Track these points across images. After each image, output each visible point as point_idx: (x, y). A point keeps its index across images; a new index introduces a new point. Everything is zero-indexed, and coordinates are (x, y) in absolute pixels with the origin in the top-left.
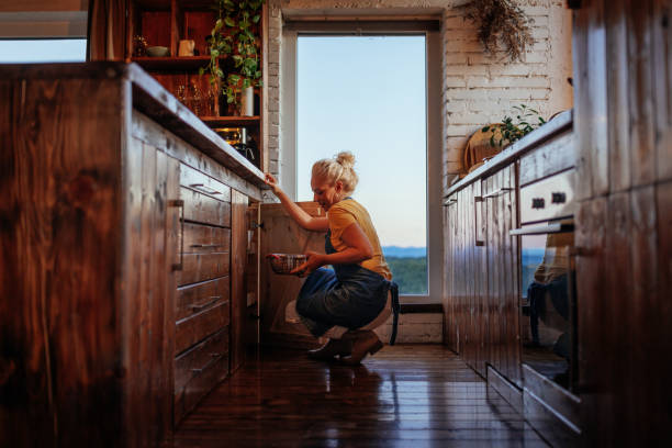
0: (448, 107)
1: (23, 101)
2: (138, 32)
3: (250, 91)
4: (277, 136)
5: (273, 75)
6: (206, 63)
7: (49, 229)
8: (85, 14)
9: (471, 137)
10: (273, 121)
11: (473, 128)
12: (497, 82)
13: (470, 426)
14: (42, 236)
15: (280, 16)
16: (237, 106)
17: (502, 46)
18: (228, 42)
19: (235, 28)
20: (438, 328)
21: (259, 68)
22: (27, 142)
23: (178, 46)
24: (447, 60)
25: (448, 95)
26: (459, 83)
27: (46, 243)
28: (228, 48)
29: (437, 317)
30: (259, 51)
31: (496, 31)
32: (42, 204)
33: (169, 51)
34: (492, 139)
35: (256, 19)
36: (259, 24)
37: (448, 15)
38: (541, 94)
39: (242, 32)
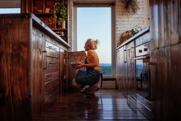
0: (117, 26)
1: (3, 24)
2: (34, 6)
3: (64, 22)
4: (72, 34)
5: (71, 18)
6: (53, 14)
7: (11, 58)
8: (20, 1)
9: (123, 34)
10: (71, 30)
11: (123, 32)
12: (130, 19)
13: (123, 110)
14: (9, 60)
15: (72, 2)
16: (61, 26)
17: (131, 10)
18: (58, 9)
19: (60, 5)
20: (115, 85)
21: (67, 16)
22: (4, 35)
23: (45, 10)
24: (117, 13)
25: (117, 23)
26: (120, 20)
27: (9, 62)
28: (59, 10)
29: (114, 82)
30: (67, 11)
31: (129, 6)
32: (9, 52)
33: (43, 11)
34: (128, 34)
35: (66, 3)
36: (67, 4)
37: (117, 1)
38: (141, 22)
39: (62, 6)
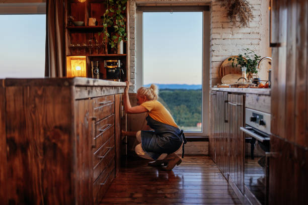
0: (213, 48)
1: (28, 96)
2: (69, 14)
3: (122, 42)
4: (134, 61)
5: (132, 33)
6: (101, 30)
7: (42, 151)
8: (45, 4)
9: (223, 62)
10: (132, 54)
11: (224, 58)
12: (236, 36)
14: (39, 154)
15: (135, 5)
16: (116, 49)
17: (238, 19)
18: (111, 20)
19: (114, 13)
20: (207, 148)
21: (126, 32)
22: (31, 115)
23: (88, 20)
24: (212, 26)
25: (213, 42)
26: (218, 36)
28: (111, 22)
29: (206, 143)
30: (126, 23)
31: (236, 14)
32: (38, 141)
33: (84, 24)
34: (233, 63)
35: (124, 9)
36: (126, 11)
37: (214, 4)
38: (256, 42)
39: (118, 15)
